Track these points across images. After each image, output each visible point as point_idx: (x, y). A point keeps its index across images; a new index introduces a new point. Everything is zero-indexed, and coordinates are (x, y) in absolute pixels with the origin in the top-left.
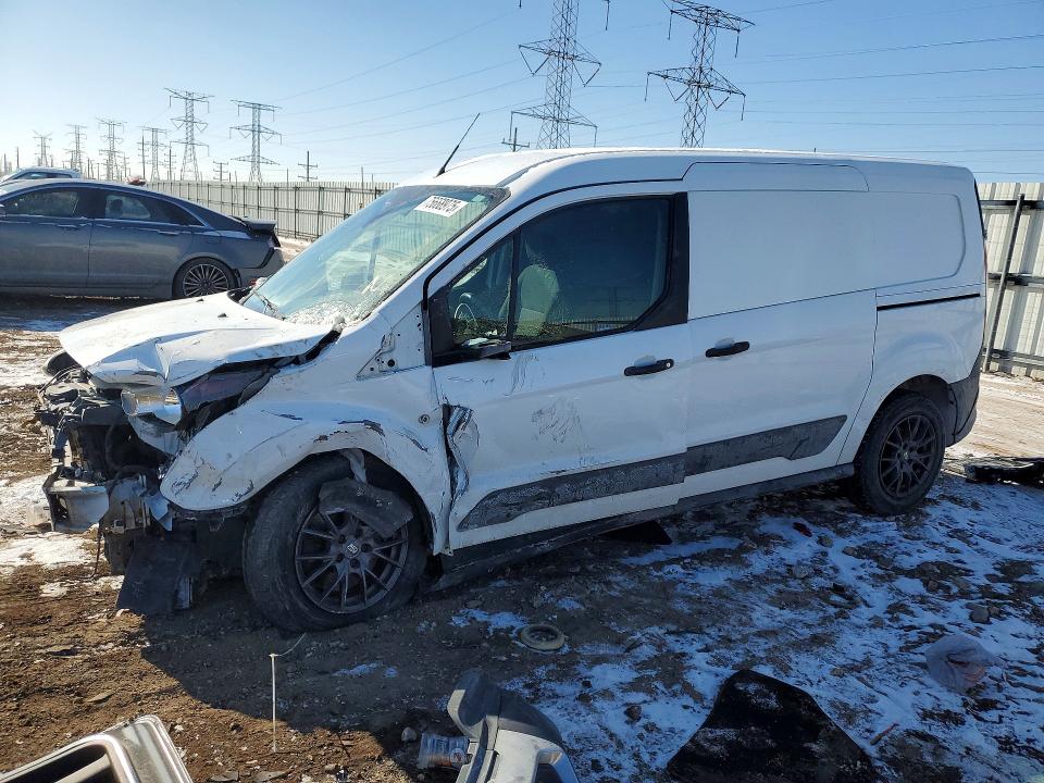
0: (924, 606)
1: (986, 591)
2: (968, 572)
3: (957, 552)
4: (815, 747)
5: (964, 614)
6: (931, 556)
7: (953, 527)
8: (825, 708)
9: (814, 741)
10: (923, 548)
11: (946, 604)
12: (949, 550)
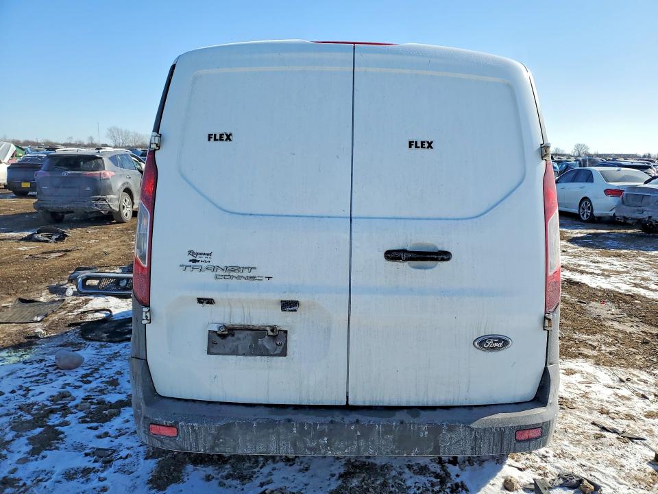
0: (99, 388)
1: (65, 410)
2: (83, 421)
3: (99, 437)
4: (105, 335)
5: (75, 393)
6: (117, 423)
7: (118, 463)
8: (112, 344)
9: (107, 336)
10: (127, 425)
11: (87, 394)
12: (106, 434)
